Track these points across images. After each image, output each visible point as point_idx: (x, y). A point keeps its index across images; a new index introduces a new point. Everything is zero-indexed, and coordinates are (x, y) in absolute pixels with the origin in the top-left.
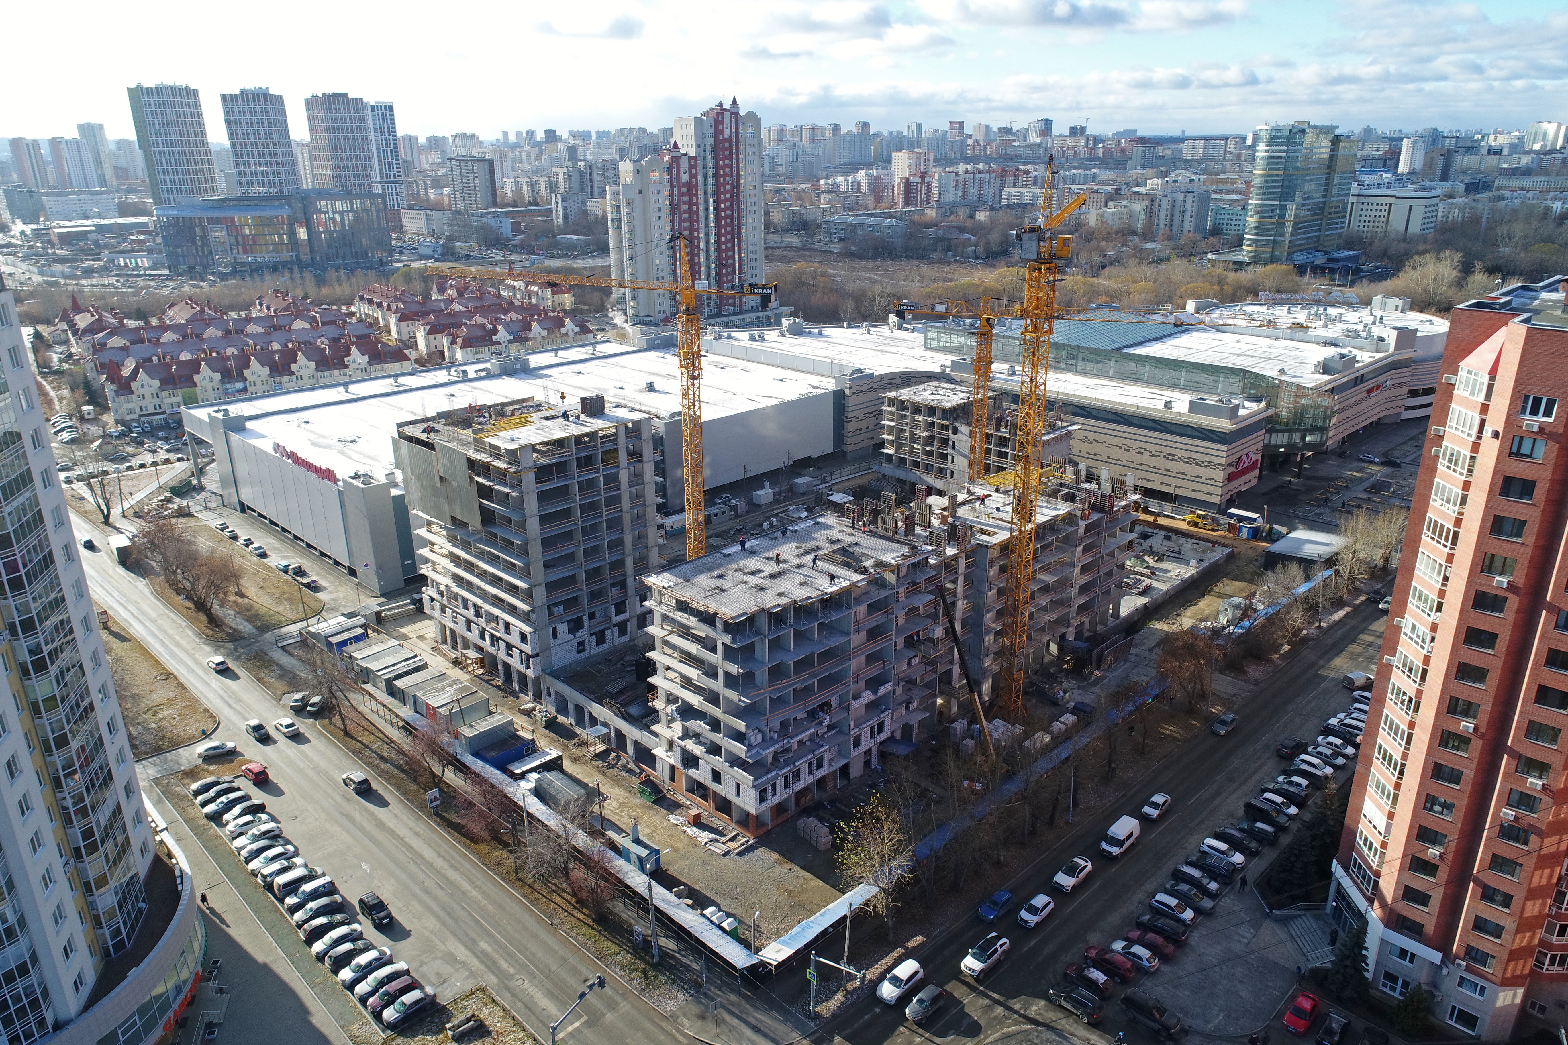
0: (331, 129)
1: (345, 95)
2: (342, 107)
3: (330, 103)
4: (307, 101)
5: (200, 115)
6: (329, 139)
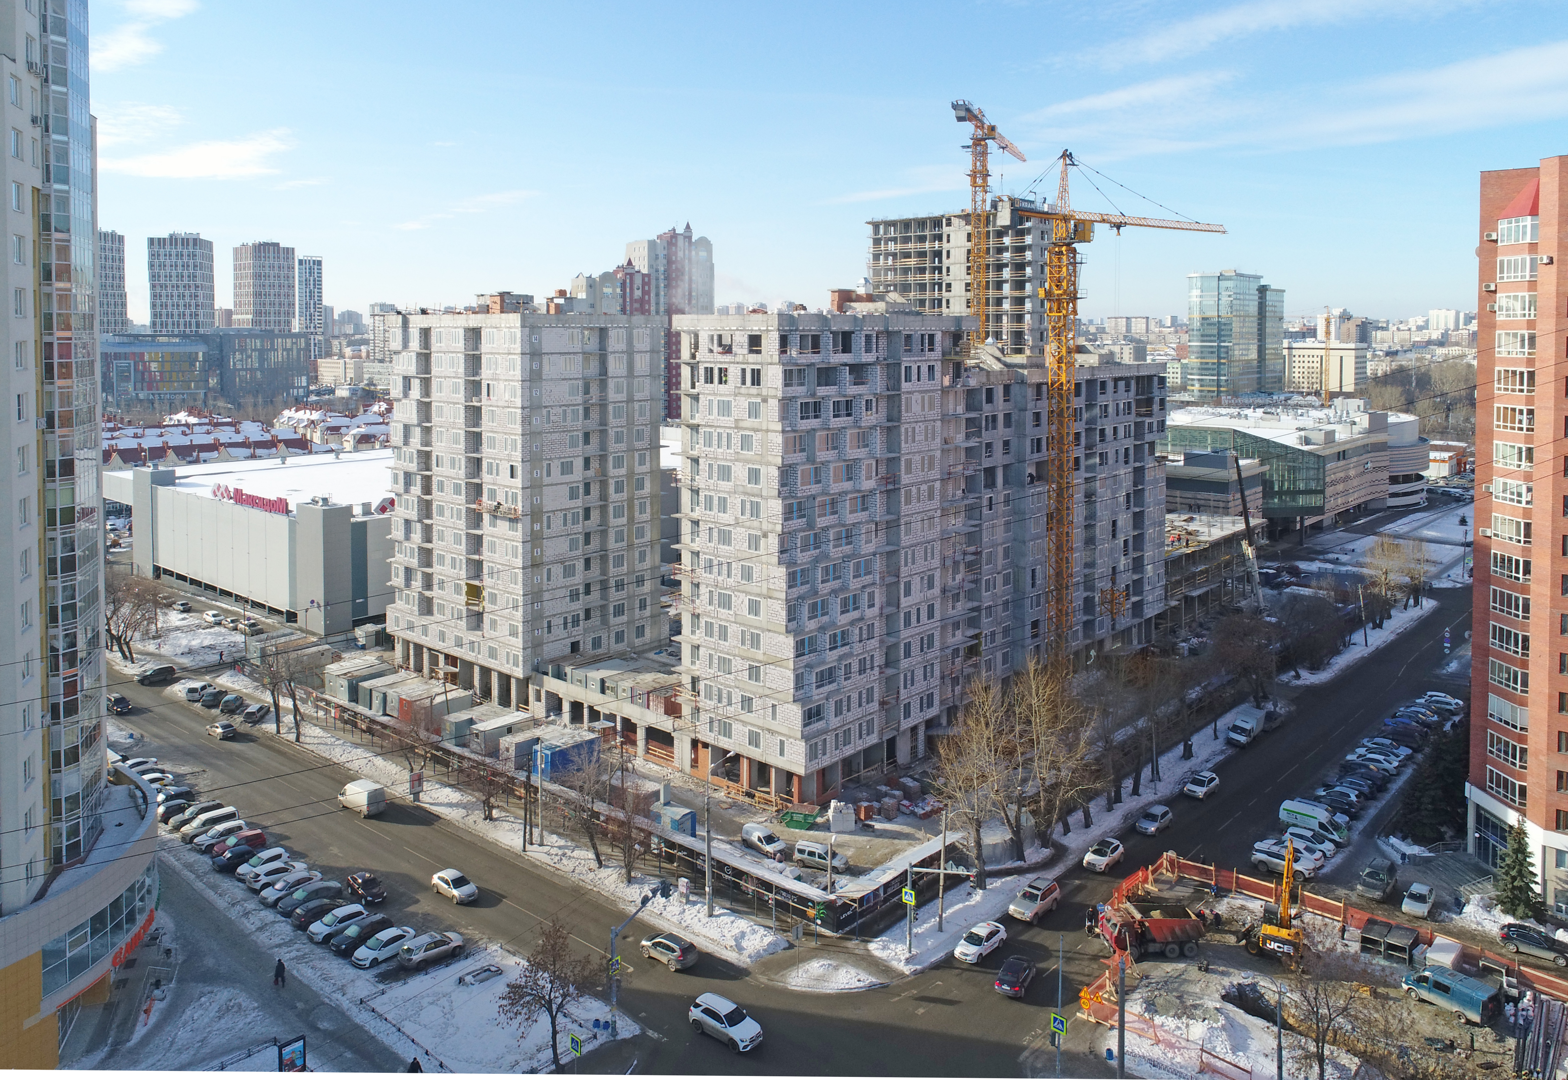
0: (257, 276)
1: (278, 244)
2: (271, 255)
3: (260, 251)
4: (236, 250)
5: (122, 260)
6: (254, 285)
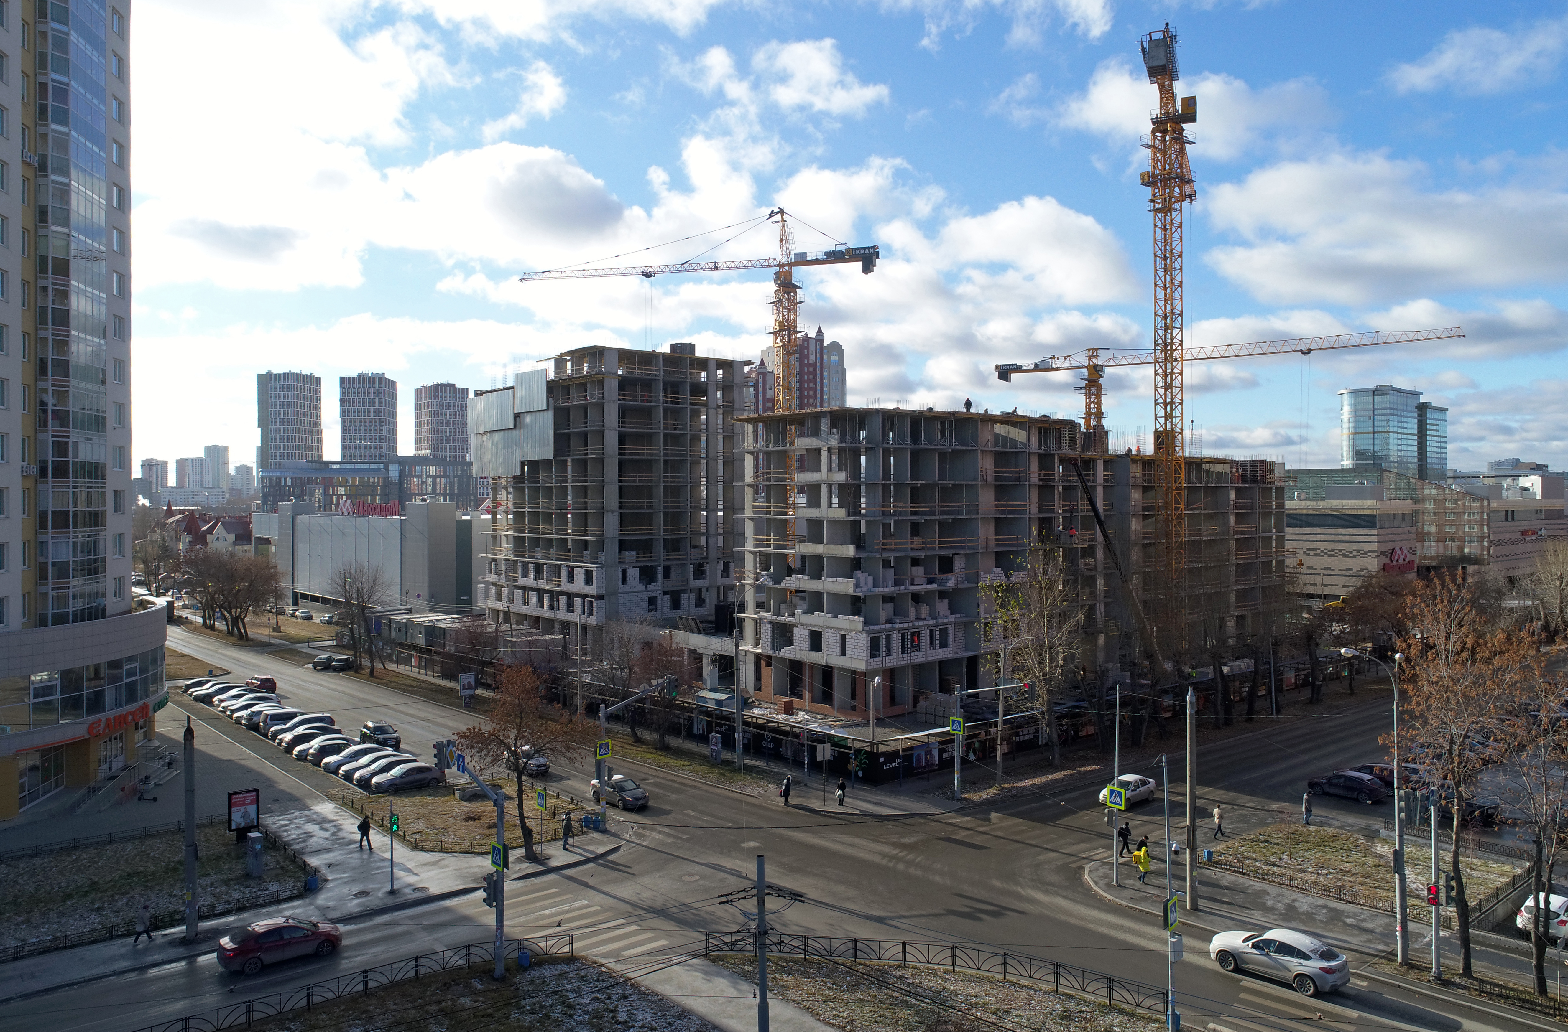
0: (434, 414)
1: (454, 385)
2: (448, 394)
3: (437, 392)
4: (417, 391)
5: (318, 400)
6: (433, 423)
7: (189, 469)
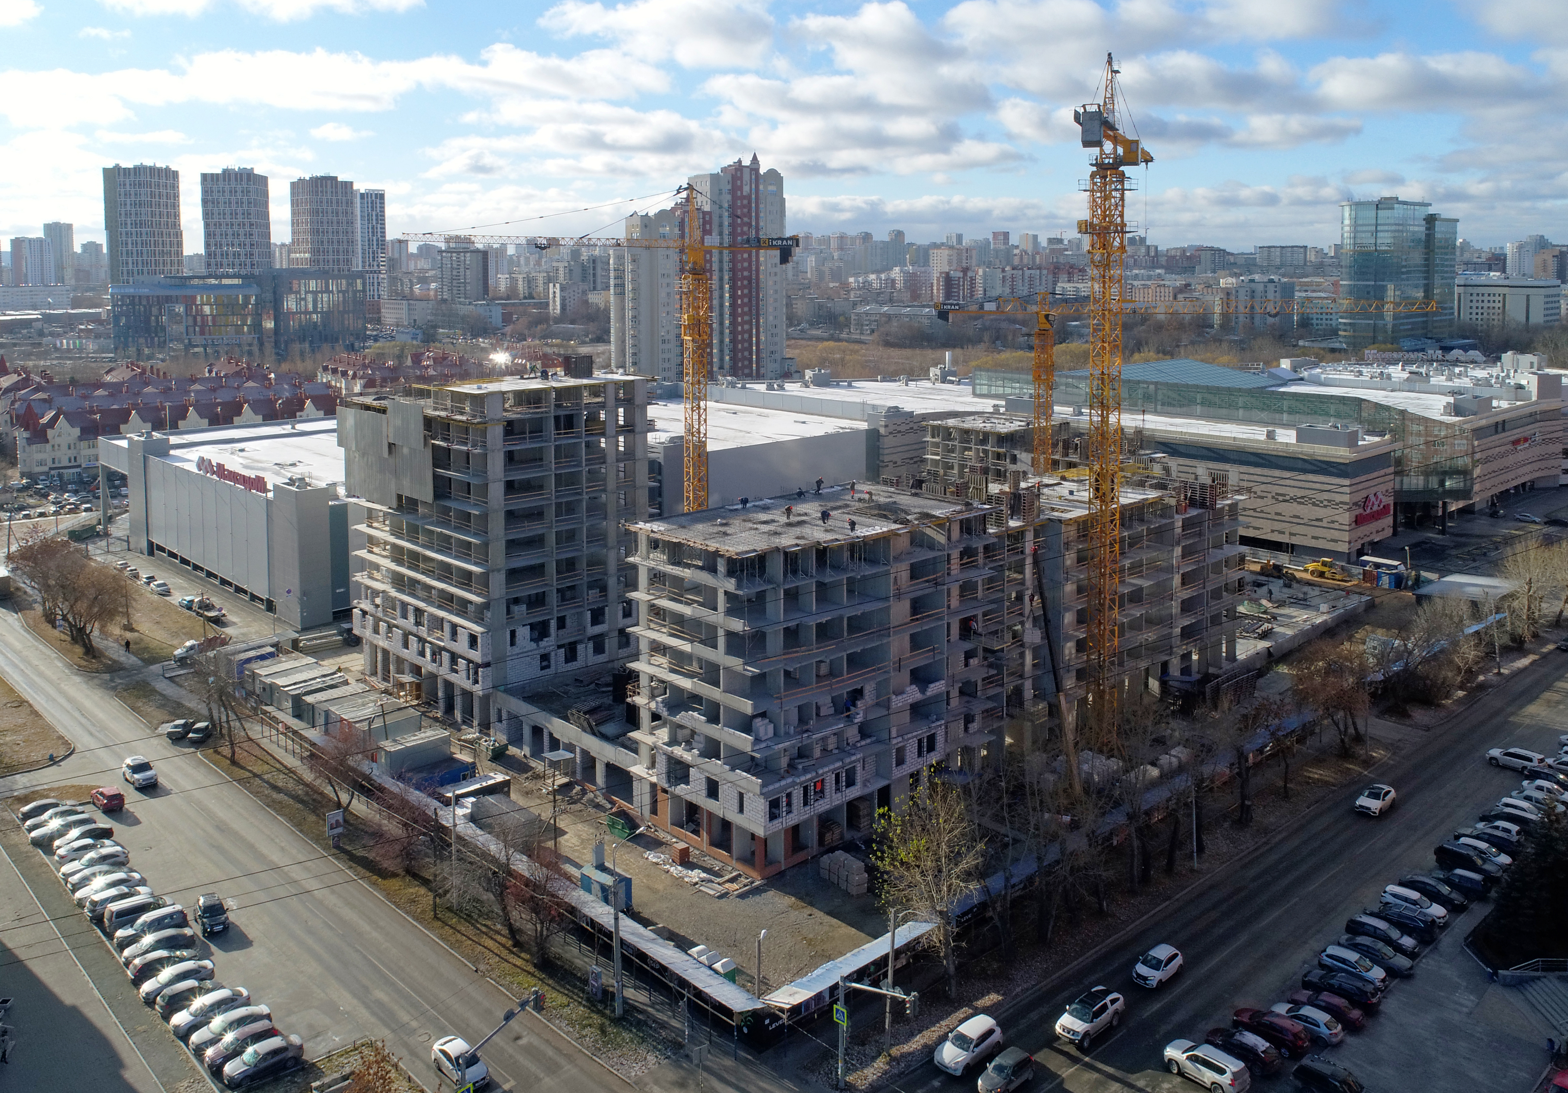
0: (315, 212)
1: (335, 178)
2: (329, 189)
3: (317, 186)
4: (293, 184)
5: (176, 196)
6: (312, 222)
7: (26, 252)
